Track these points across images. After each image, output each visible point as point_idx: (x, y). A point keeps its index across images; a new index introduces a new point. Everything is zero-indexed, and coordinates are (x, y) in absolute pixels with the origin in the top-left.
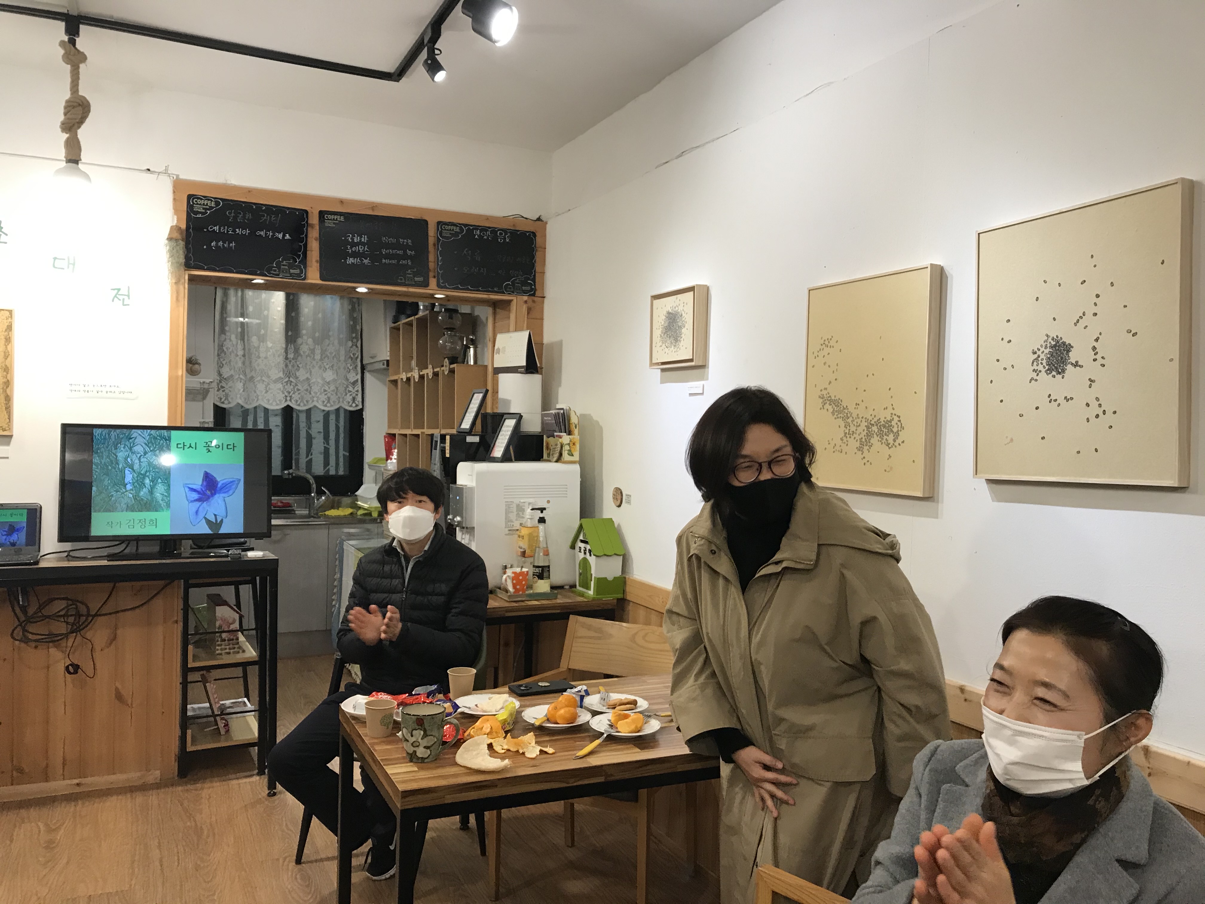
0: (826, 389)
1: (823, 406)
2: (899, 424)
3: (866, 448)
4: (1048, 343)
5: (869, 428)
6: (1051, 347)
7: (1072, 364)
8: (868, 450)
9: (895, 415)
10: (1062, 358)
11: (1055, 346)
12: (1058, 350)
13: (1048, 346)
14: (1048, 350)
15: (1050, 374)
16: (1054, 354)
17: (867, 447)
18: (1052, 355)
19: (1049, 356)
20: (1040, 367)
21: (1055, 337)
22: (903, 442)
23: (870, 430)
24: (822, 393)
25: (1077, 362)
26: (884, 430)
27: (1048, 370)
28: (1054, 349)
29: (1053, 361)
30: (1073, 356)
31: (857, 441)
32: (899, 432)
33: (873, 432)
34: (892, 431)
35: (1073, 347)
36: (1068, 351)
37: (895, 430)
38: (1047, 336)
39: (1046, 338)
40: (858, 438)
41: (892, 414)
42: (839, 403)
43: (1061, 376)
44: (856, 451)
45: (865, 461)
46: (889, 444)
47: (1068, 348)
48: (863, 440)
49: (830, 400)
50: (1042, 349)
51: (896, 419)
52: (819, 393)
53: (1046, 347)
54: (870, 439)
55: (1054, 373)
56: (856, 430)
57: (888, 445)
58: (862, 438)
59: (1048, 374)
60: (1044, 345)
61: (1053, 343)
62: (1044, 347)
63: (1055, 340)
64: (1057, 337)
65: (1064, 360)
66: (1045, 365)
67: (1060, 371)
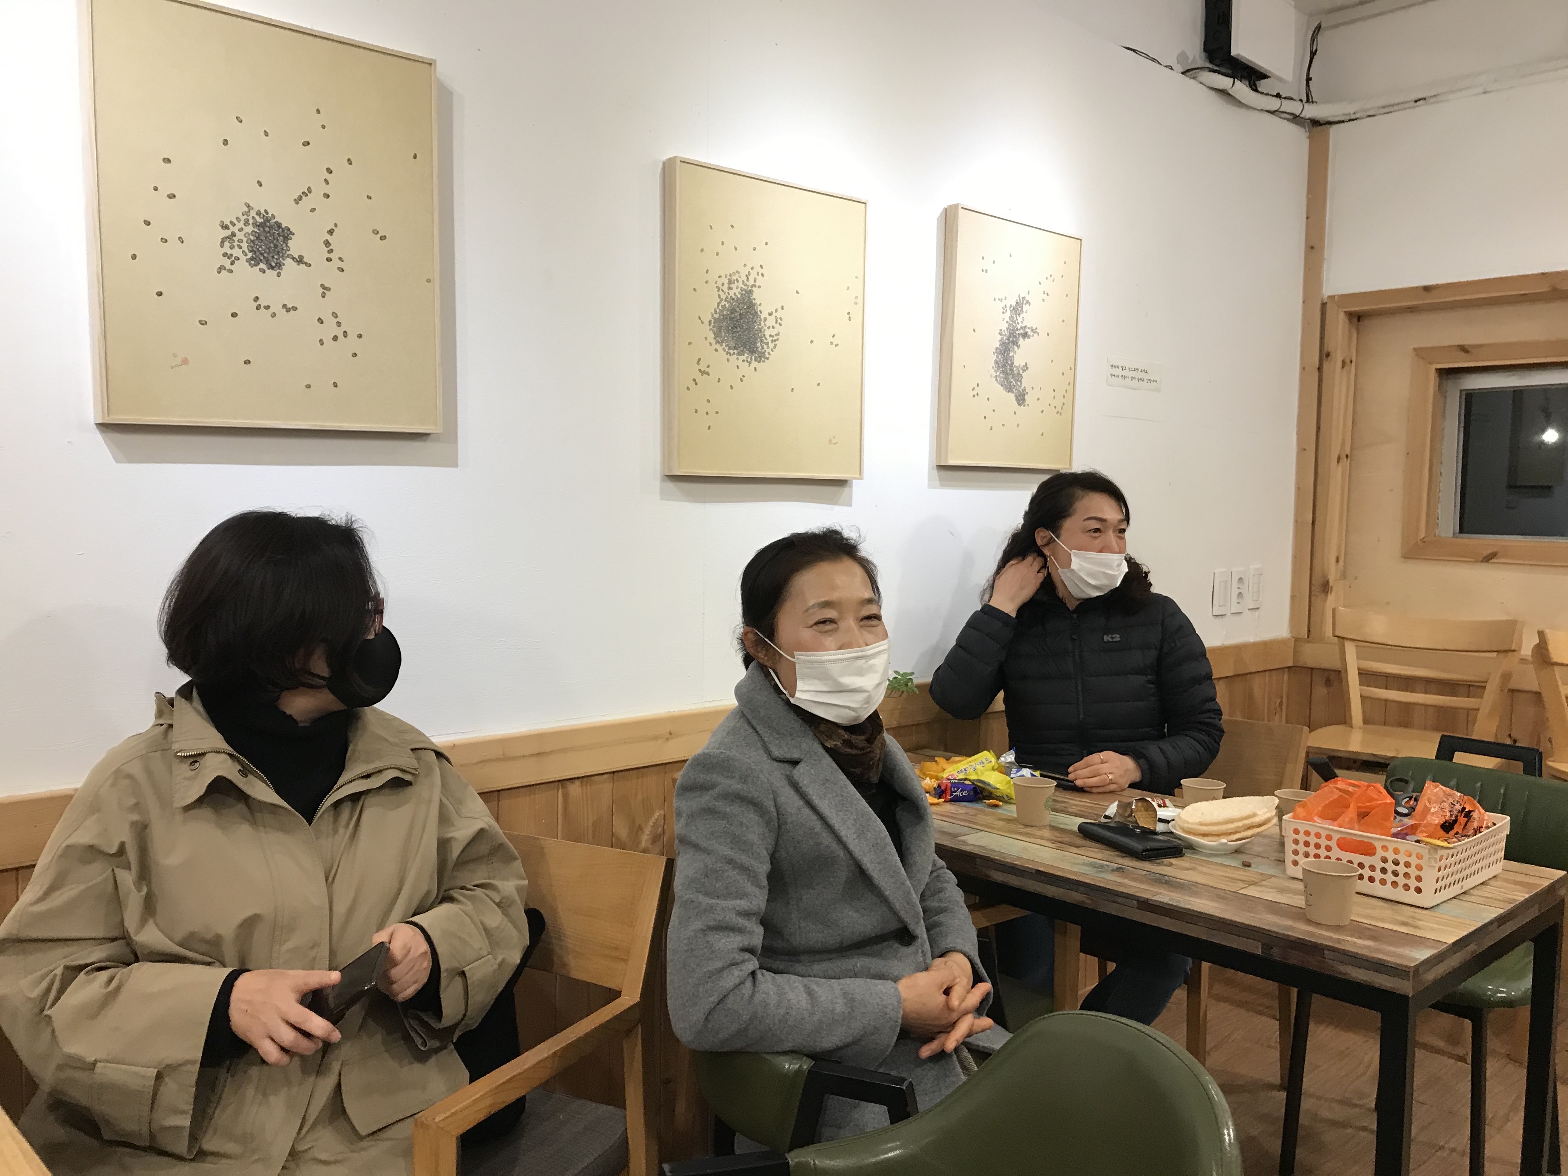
4: (250, 218)
6: (255, 225)
7: (293, 258)
10: (276, 246)
11: (262, 225)
12: (269, 232)
13: (251, 221)
14: (249, 229)
15: (256, 265)
16: (263, 238)
18: (258, 238)
19: (252, 238)
20: (236, 252)
21: (262, 212)
25: (301, 257)
27: (252, 259)
28: (261, 229)
29: (261, 247)
30: (295, 247)
35: (293, 234)
36: (286, 239)
38: (249, 206)
39: (247, 210)
43: (275, 273)
47: (286, 234)
50: (241, 225)
53: (246, 223)
55: (262, 266)
59: (251, 266)
60: (243, 218)
61: (260, 220)
62: (242, 222)
63: (262, 216)
64: (266, 211)
65: (279, 249)
66: (246, 250)
67: (274, 264)
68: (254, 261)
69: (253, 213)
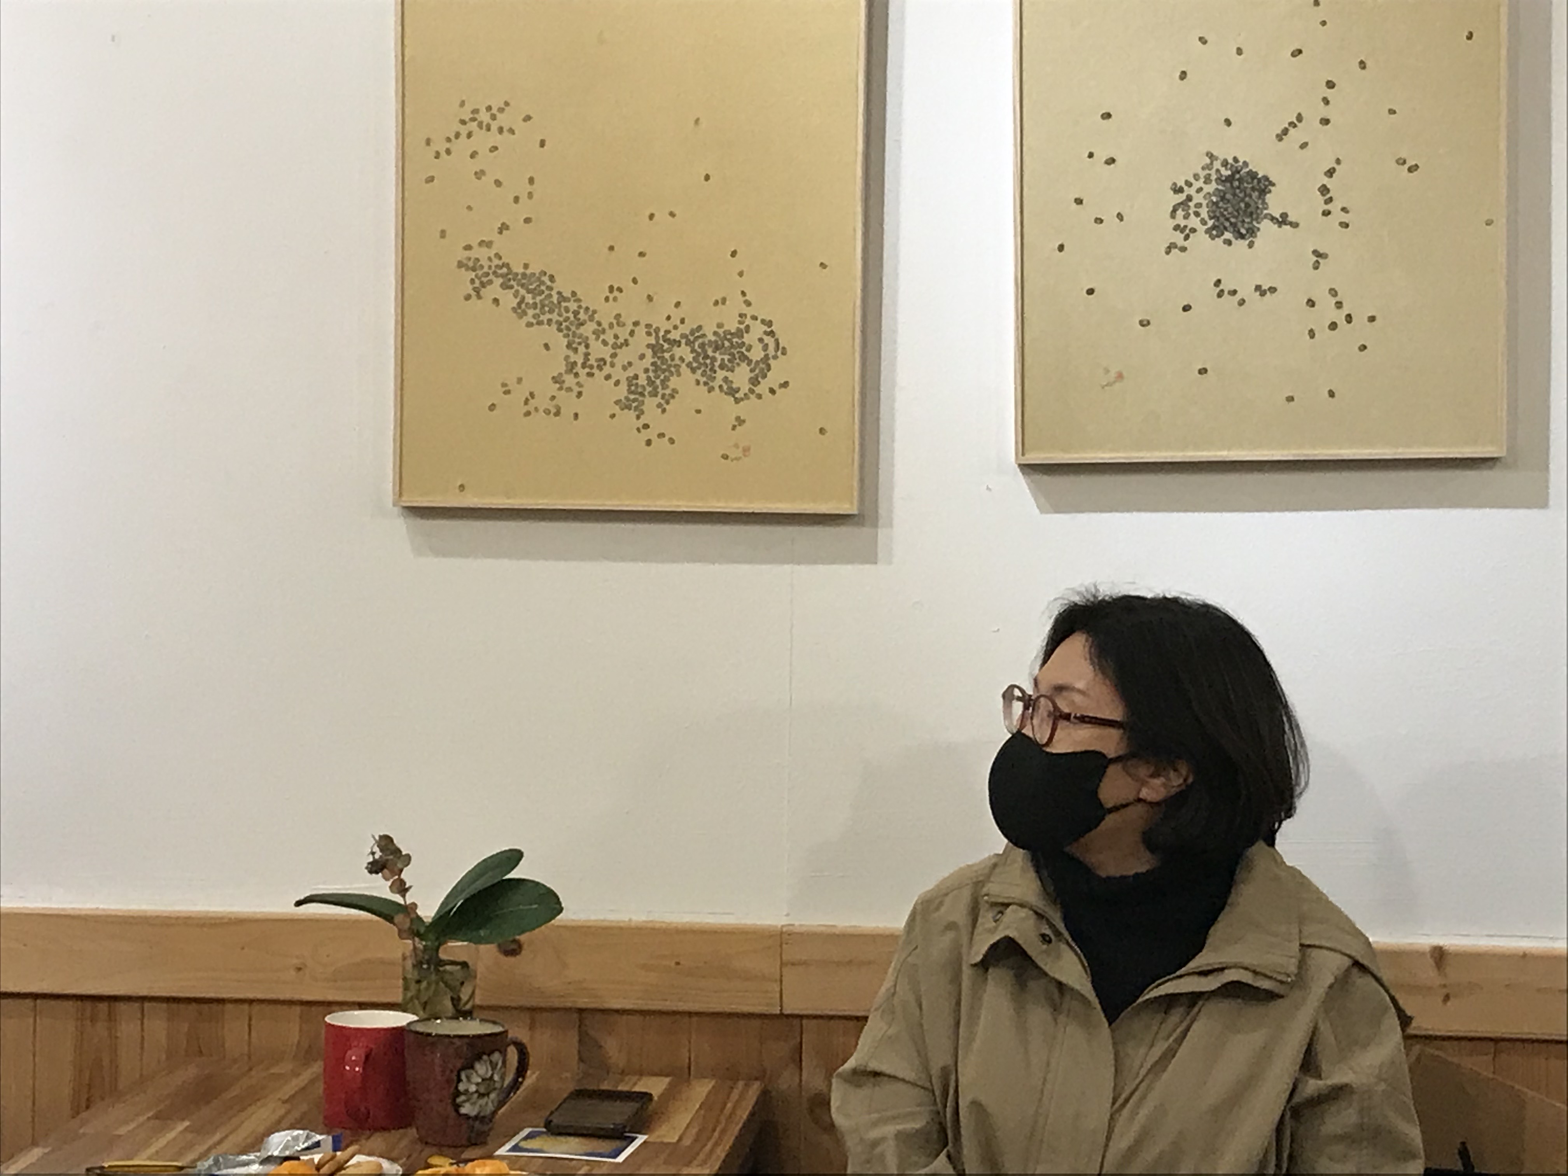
0: (489, 244)
1: (477, 291)
2: (768, 340)
3: (650, 403)
4: (1213, 172)
5: (663, 351)
6: (1219, 180)
7: (1273, 219)
8: (659, 405)
9: (754, 318)
10: (1248, 205)
11: (1230, 179)
12: (1238, 188)
13: (1214, 177)
14: (1211, 187)
15: (1218, 236)
16: (1230, 196)
17: (658, 399)
18: (1223, 198)
19: (1214, 199)
20: (1194, 222)
21: (1230, 161)
22: (785, 385)
23: (667, 355)
24: (473, 254)
25: (1284, 215)
26: (717, 355)
27: (1214, 227)
28: (1228, 185)
29: (1226, 209)
30: (1275, 204)
31: (617, 383)
32: (772, 362)
33: (677, 362)
34: (744, 358)
35: (1273, 185)
36: (1263, 192)
37: (756, 354)
38: (1211, 156)
39: (1208, 161)
40: (623, 376)
41: (741, 315)
42: (543, 283)
43: (1245, 242)
44: (617, 409)
45: (652, 434)
46: (738, 390)
47: (1264, 186)
48: (642, 381)
49: (502, 276)
50: (1200, 184)
51: (758, 330)
52: (463, 255)
53: (1207, 180)
54: (667, 379)
55: (1228, 235)
56: (614, 355)
57: (732, 392)
58: (636, 377)
59: (1213, 238)
60: (1202, 174)
61: (1226, 173)
62: (1202, 180)
63: (1229, 166)
64: (1236, 160)
65: (1252, 209)
66: (1207, 218)
67: (1243, 231)
68: (1215, 231)
69: (1217, 165)
